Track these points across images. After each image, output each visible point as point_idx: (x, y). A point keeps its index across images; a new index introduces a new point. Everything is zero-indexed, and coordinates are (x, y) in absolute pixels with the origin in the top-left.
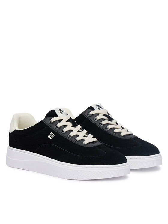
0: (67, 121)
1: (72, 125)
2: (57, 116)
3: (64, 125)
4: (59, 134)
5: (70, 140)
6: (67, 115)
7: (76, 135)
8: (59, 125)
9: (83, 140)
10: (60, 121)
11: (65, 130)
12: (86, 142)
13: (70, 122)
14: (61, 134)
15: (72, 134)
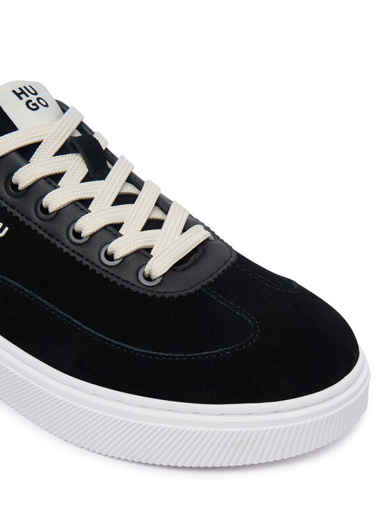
0: (63, 151)
1: (83, 170)
2: (12, 128)
3: (45, 178)
4: (28, 223)
5: (78, 259)
6: (64, 108)
7: (105, 228)
8: (25, 176)
9: (144, 254)
10: (27, 152)
11: (54, 200)
12: (158, 267)
13: (76, 151)
14: (35, 222)
15: (87, 225)
